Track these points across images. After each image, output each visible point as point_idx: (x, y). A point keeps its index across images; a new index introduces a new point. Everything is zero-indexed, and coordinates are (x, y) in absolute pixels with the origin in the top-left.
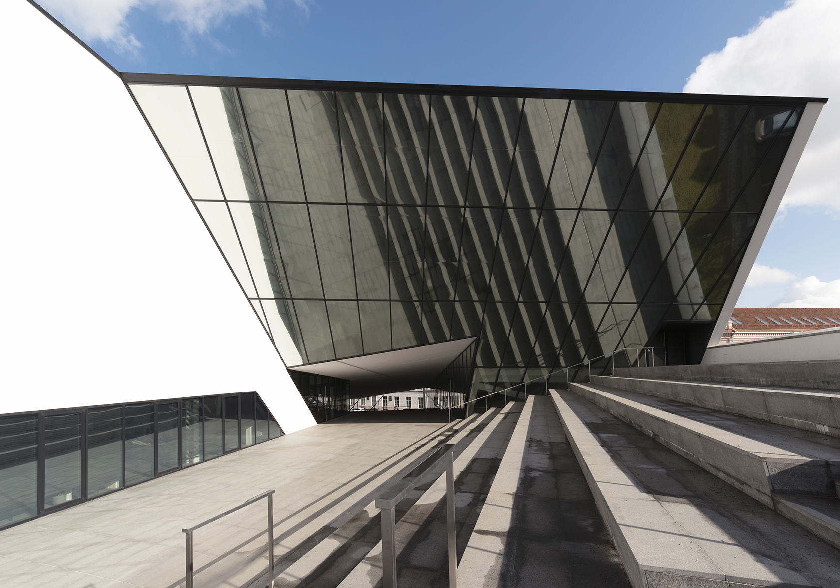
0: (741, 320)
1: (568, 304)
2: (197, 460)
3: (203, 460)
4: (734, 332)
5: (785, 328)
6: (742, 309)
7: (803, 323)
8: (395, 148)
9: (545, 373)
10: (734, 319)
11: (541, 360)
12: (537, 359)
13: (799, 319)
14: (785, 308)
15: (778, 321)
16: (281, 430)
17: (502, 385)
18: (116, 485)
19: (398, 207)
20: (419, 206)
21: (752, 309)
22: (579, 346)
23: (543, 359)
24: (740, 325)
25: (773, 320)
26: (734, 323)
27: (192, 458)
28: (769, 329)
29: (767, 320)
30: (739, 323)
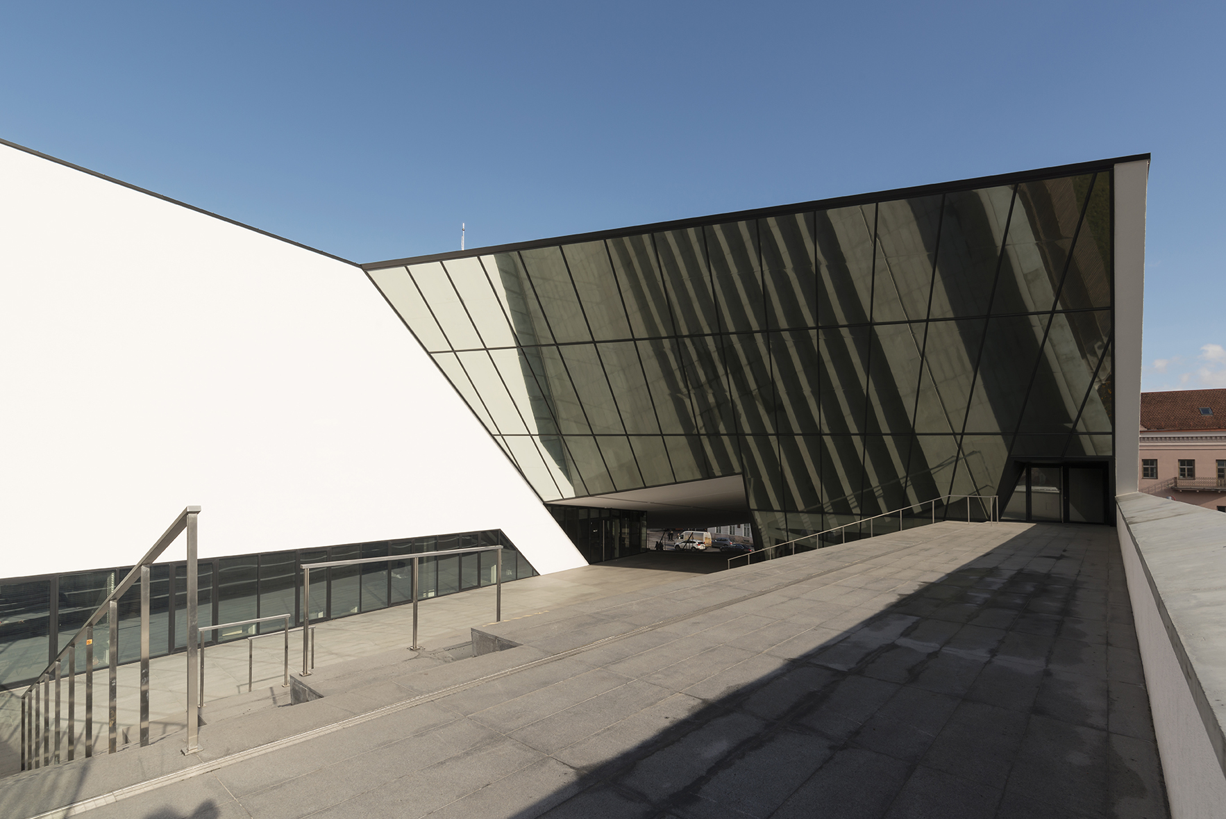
1: (890, 437)
2: (432, 594)
3: (437, 596)
16: (534, 569)
18: (356, 610)
27: (427, 592)
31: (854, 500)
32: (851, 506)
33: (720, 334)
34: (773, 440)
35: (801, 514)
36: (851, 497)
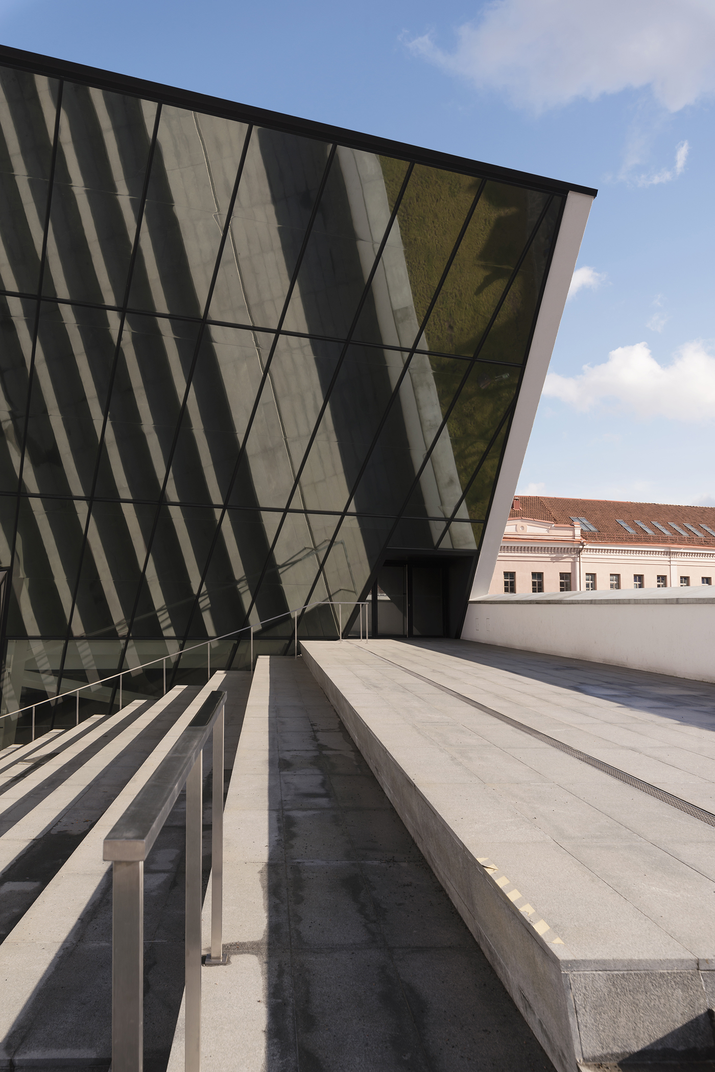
0: (595, 524)
4: (583, 546)
5: (659, 542)
6: (599, 502)
7: (684, 534)
9: (173, 650)
10: (585, 522)
11: (164, 619)
12: (156, 618)
13: (679, 526)
14: (663, 504)
15: (650, 528)
17: (81, 676)
21: (614, 503)
22: (241, 591)
23: (171, 617)
24: (593, 533)
25: (642, 526)
26: (585, 529)
28: (636, 542)
29: (634, 526)
30: (593, 529)
31: (167, 615)
32: (163, 626)
33: (39, 298)
34: (82, 508)
35: (78, 643)
36: (162, 612)
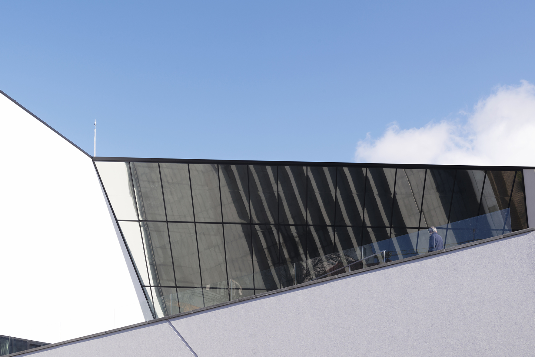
8: (258, 192)
19: (255, 225)
20: (272, 224)
